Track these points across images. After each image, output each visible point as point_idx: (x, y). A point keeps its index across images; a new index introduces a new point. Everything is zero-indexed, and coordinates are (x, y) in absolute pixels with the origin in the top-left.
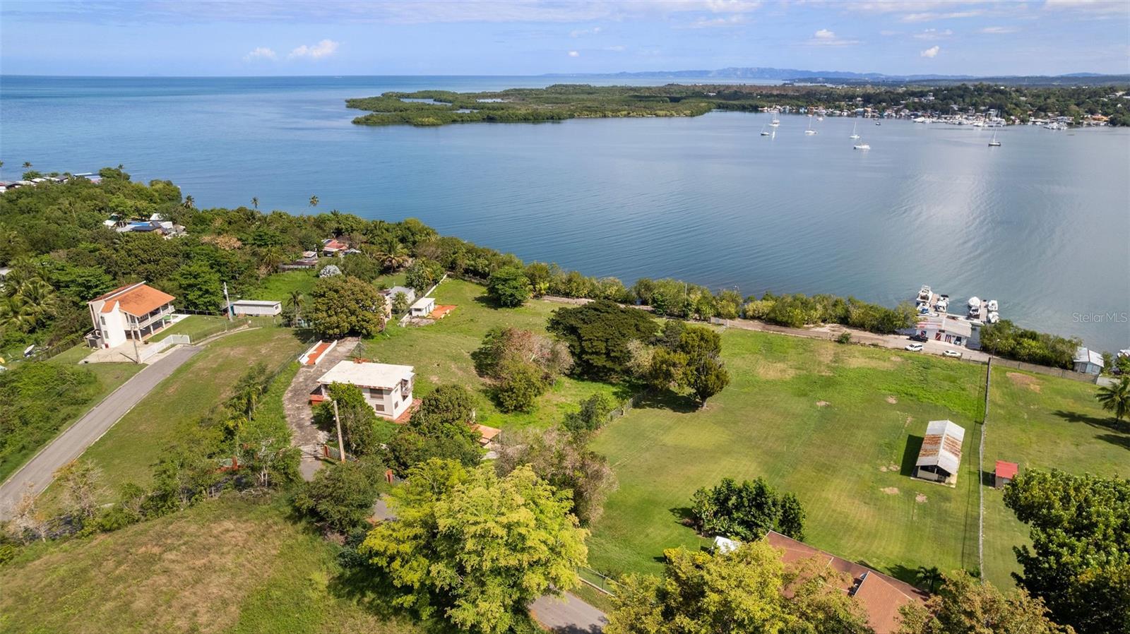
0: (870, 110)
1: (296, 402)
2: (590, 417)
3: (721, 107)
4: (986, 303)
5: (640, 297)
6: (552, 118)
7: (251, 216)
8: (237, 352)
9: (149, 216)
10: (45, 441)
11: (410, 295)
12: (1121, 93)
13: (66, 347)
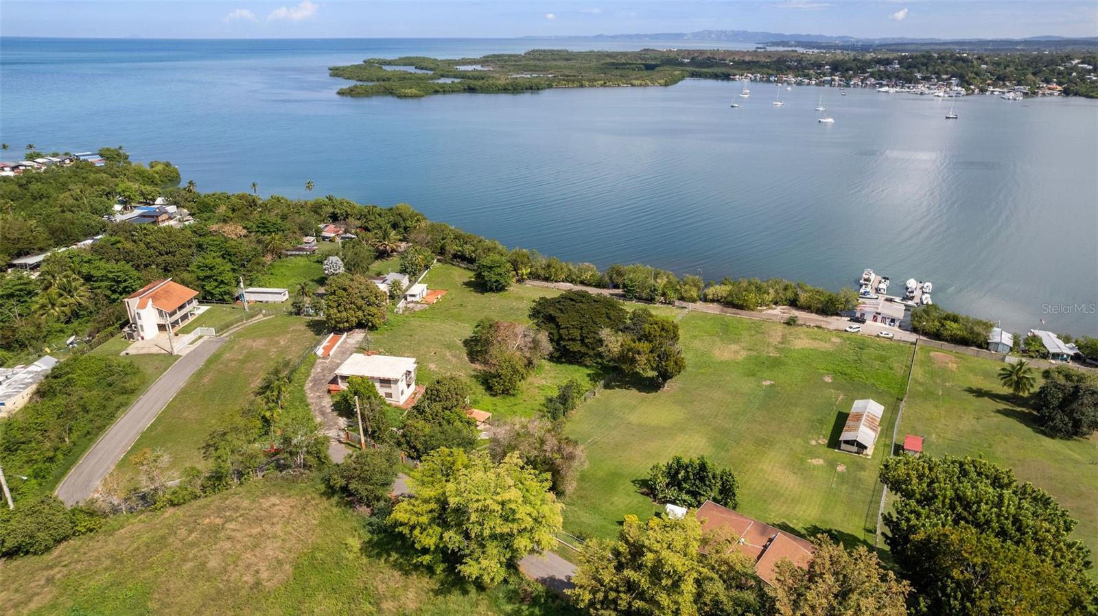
0: (837, 78)
1: (317, 391)
2: (566, 400)
3: (694, 75)
4: (922, 285)
5: (613, 282)
6: (531, 88)
7: (253, 203)
8: (259, 344)
9: (154, 200)
10: (105, 426)
11: (405, 281)
12: (1076, 61)
13: (106, 339)
